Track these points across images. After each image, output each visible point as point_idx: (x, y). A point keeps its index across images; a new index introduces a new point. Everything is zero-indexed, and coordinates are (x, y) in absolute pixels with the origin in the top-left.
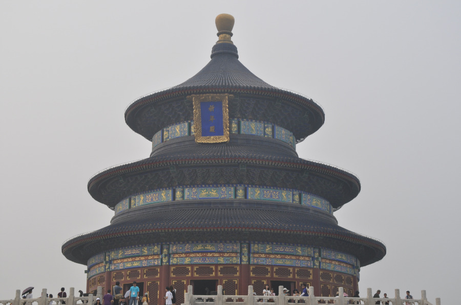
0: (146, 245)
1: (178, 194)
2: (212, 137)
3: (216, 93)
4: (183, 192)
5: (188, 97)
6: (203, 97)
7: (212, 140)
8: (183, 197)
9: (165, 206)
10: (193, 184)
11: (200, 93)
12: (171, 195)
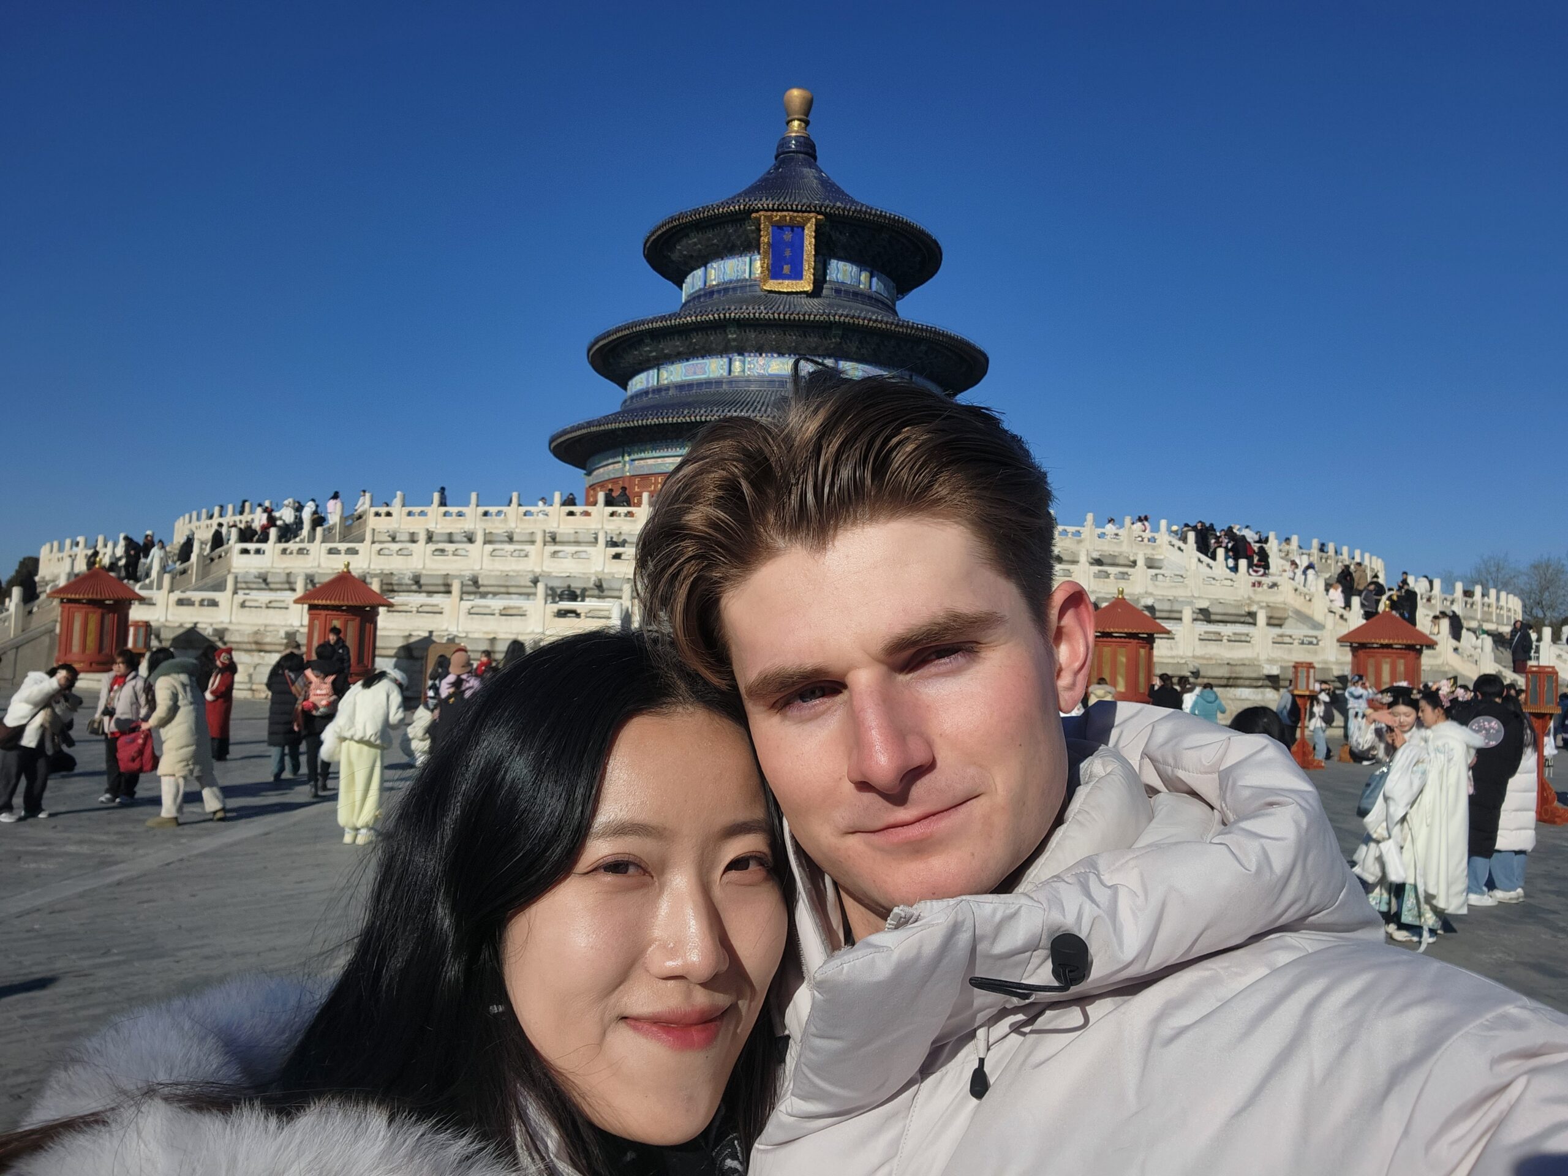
1: (737, 365)
2: (787, 282)
3: (797, 211)
4: (744, 362)
5: (754, 215)
6: (777, 216)
7: (786, 286)
8: (744, 371)
9: (719, 382)
10: (760, 350)
11: (773, 210)
12: (726, 367)
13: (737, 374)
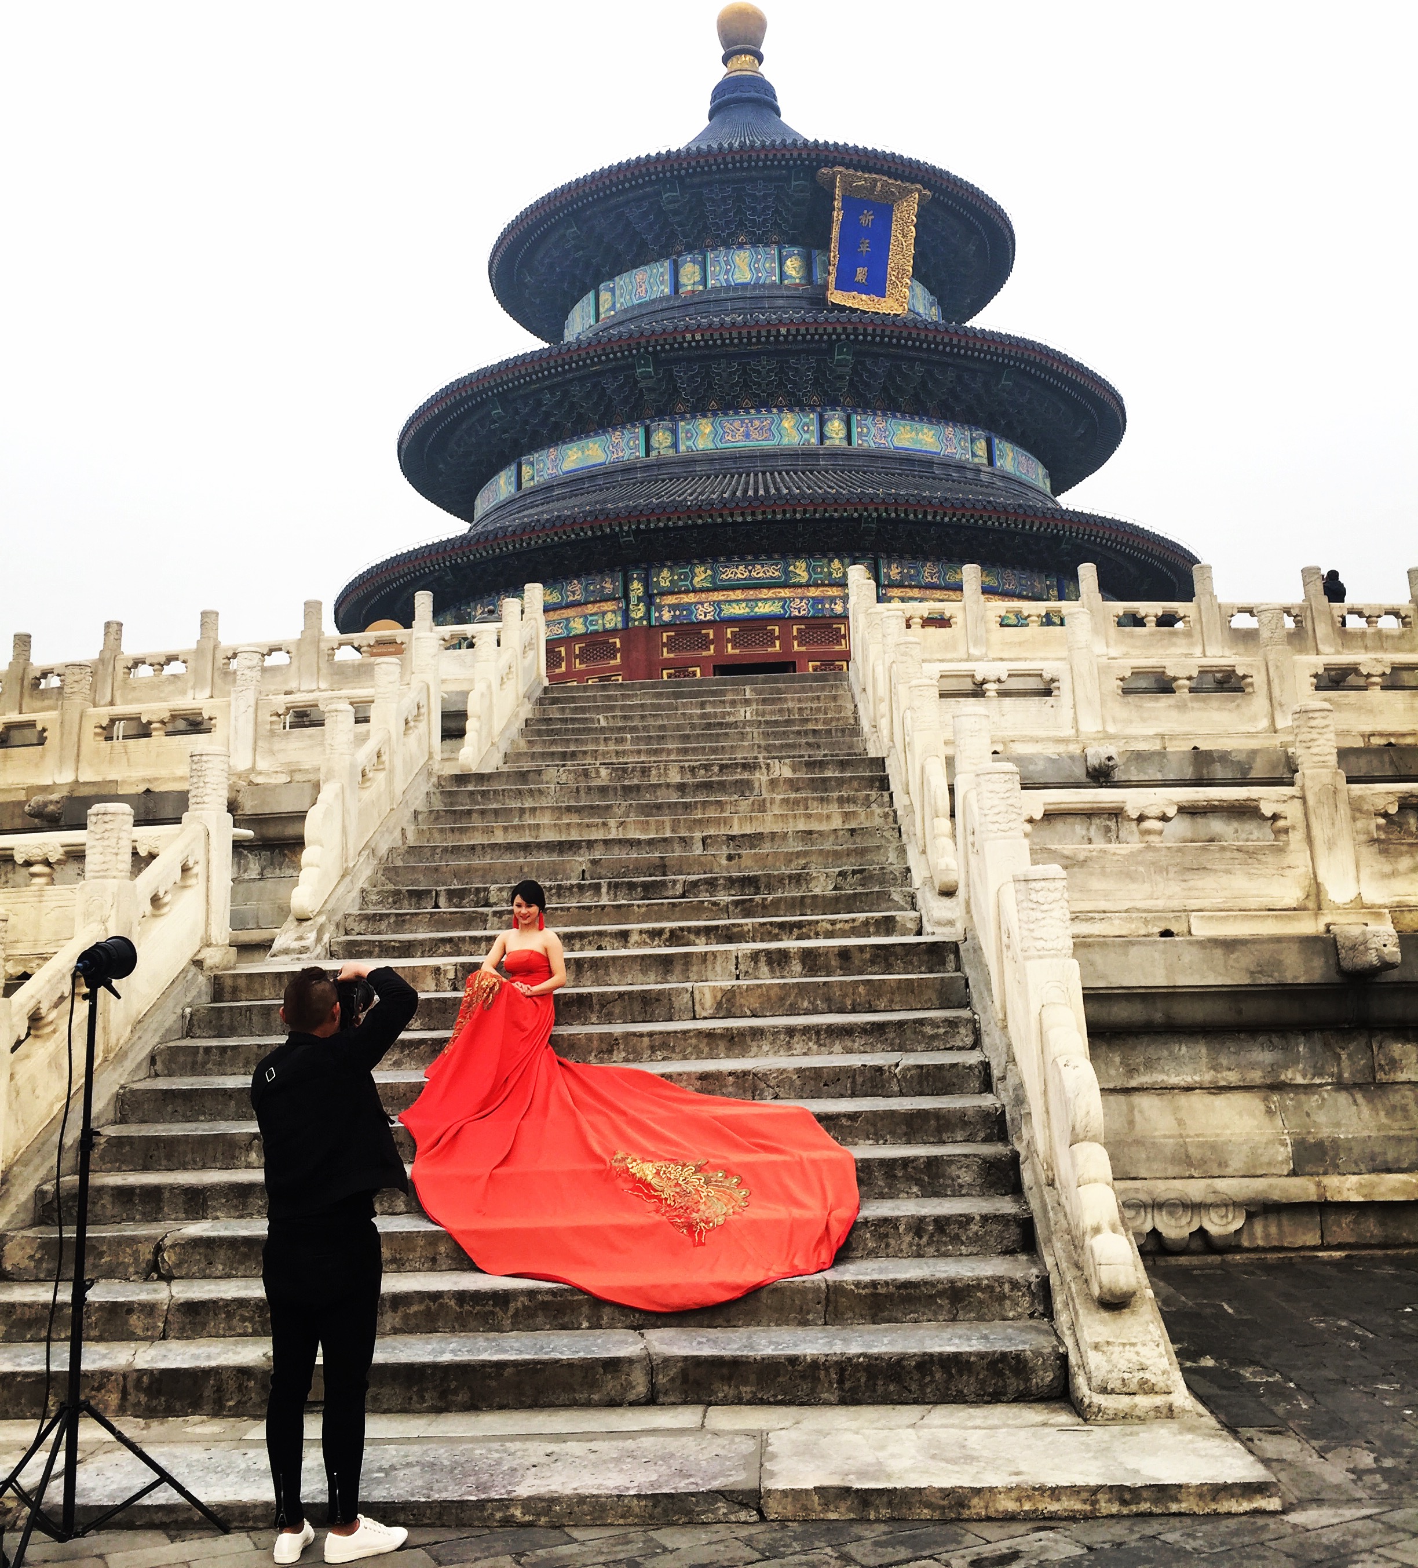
0: (797, 557)
3: (896, 177)
4: (847, 423)
5: (826, 171)
7: (865, 303)
8: (849, 437)
11: (857, 168)
12: (814, 428)
13: (837, 442)
